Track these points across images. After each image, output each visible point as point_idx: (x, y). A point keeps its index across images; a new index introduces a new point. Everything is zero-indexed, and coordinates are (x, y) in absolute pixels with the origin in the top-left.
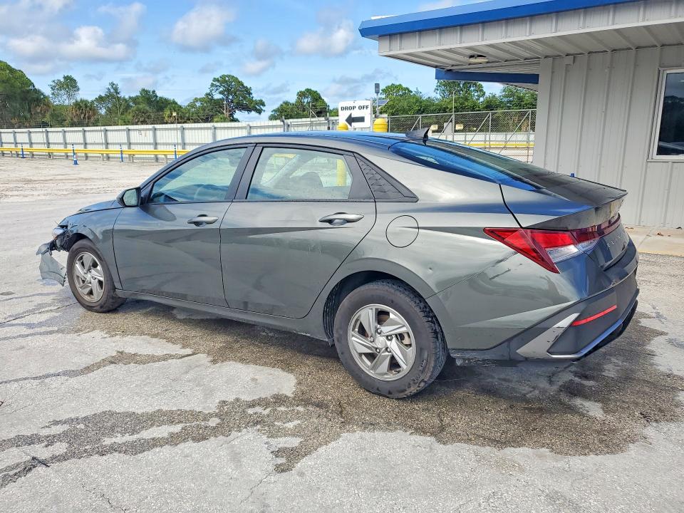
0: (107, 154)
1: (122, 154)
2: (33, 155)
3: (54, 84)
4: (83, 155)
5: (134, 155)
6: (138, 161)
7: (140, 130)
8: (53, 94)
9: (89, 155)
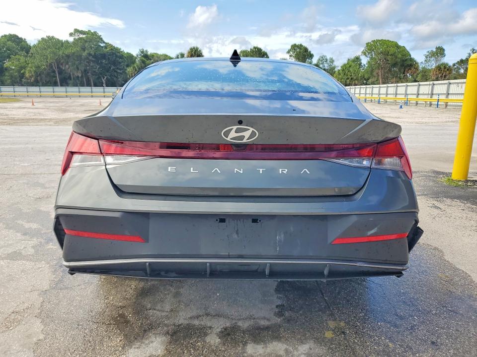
0: (431, 102)
1: (438, 101)
2: (387, 102)
3: (428, 54)
4: (415, 102)
5: (447, 103)
6: (451, 107)
7: (458, 83)
8: (426, 61)
9: (419, 102)
